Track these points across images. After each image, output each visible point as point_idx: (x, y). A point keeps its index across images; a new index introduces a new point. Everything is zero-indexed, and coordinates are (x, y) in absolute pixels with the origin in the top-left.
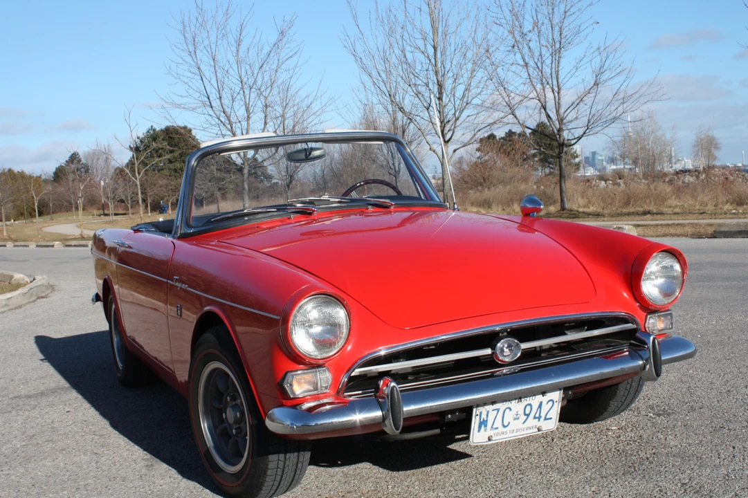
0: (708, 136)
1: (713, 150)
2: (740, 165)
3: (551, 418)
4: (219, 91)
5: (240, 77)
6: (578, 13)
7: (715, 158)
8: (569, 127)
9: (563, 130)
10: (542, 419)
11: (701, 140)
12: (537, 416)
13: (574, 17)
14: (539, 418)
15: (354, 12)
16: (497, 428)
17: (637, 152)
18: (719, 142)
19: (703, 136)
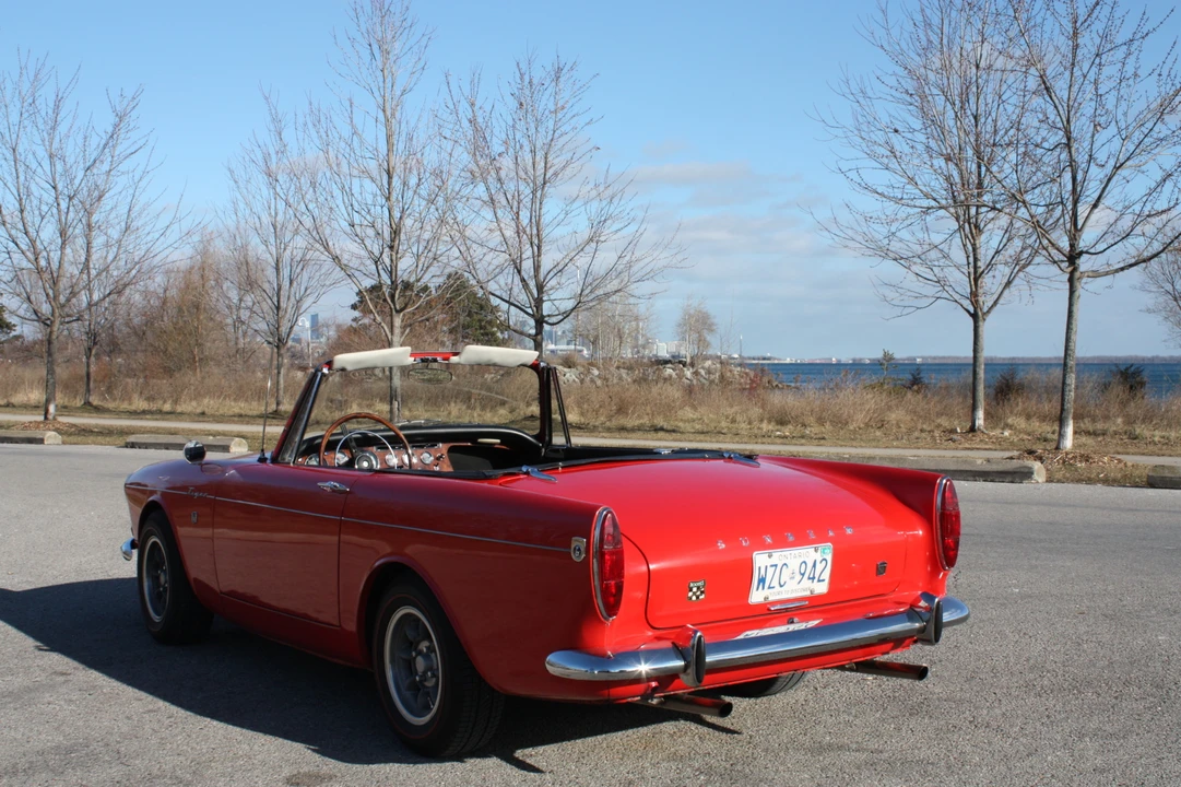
0: (700, 312)
1: (705, 333)
2: (736, 356)
4: (21, 200)
5: (54, 180)
6: (571, 134)
7: (708, 345)
8: (552, 297)
9: (543, 301)
11: (690, 316)
13: (566, 138)
15: (273, 112)
17: (596, 329)
18: (715, 321)
19: (692, 312)
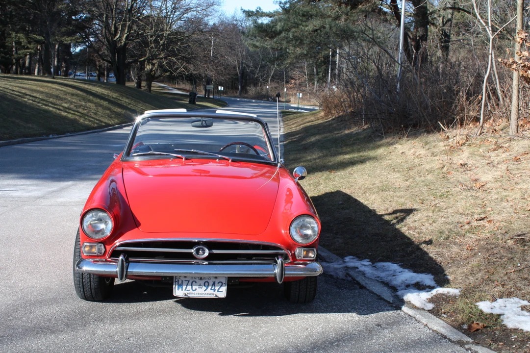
3: (222, 291)
10: (216, 291)
12: (213, 289)
16: (189, 290)
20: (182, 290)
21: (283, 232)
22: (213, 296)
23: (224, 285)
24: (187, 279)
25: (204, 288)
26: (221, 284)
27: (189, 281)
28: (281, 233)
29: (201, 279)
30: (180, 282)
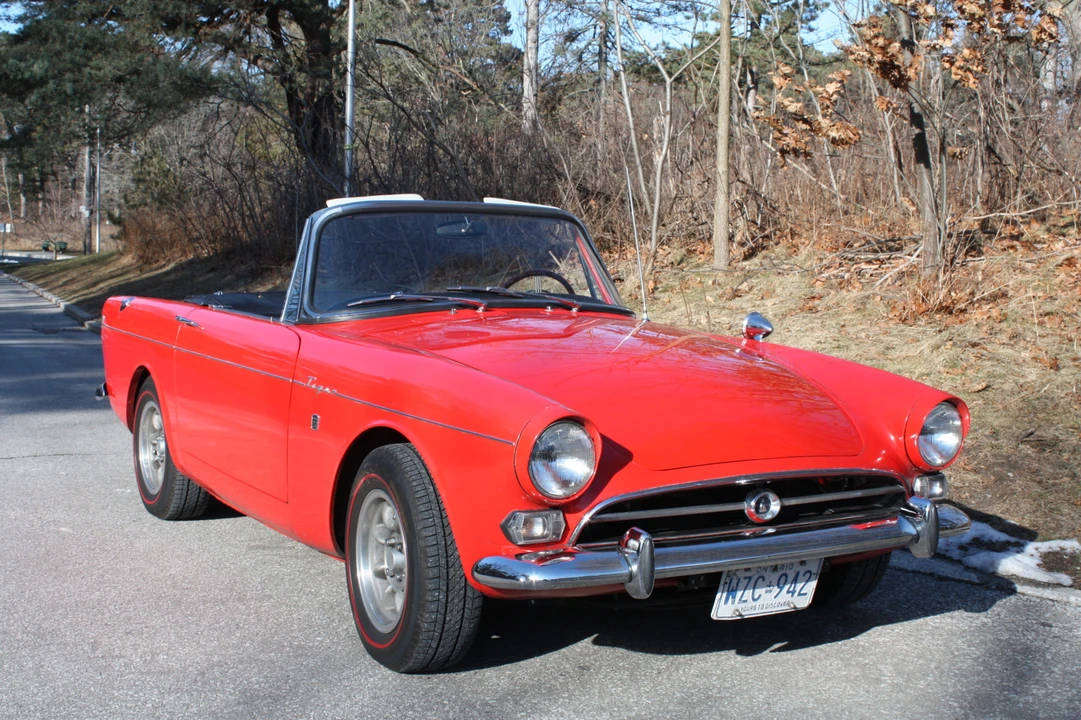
3: (805, 594)
10: (796, 594)
12: (791, 589)
14: (793, 593)
16: (746, 601)
20: (733, 603)
21: (892, 438)
22: (787, 607)
23: (813, 576)
24: (748, 574)
25: (776, 590)
26: (808, 575)
27: (750, 578)
28: (891, 440)
29: (775, 569)
30: (734, 584)
